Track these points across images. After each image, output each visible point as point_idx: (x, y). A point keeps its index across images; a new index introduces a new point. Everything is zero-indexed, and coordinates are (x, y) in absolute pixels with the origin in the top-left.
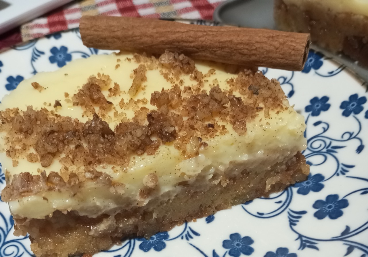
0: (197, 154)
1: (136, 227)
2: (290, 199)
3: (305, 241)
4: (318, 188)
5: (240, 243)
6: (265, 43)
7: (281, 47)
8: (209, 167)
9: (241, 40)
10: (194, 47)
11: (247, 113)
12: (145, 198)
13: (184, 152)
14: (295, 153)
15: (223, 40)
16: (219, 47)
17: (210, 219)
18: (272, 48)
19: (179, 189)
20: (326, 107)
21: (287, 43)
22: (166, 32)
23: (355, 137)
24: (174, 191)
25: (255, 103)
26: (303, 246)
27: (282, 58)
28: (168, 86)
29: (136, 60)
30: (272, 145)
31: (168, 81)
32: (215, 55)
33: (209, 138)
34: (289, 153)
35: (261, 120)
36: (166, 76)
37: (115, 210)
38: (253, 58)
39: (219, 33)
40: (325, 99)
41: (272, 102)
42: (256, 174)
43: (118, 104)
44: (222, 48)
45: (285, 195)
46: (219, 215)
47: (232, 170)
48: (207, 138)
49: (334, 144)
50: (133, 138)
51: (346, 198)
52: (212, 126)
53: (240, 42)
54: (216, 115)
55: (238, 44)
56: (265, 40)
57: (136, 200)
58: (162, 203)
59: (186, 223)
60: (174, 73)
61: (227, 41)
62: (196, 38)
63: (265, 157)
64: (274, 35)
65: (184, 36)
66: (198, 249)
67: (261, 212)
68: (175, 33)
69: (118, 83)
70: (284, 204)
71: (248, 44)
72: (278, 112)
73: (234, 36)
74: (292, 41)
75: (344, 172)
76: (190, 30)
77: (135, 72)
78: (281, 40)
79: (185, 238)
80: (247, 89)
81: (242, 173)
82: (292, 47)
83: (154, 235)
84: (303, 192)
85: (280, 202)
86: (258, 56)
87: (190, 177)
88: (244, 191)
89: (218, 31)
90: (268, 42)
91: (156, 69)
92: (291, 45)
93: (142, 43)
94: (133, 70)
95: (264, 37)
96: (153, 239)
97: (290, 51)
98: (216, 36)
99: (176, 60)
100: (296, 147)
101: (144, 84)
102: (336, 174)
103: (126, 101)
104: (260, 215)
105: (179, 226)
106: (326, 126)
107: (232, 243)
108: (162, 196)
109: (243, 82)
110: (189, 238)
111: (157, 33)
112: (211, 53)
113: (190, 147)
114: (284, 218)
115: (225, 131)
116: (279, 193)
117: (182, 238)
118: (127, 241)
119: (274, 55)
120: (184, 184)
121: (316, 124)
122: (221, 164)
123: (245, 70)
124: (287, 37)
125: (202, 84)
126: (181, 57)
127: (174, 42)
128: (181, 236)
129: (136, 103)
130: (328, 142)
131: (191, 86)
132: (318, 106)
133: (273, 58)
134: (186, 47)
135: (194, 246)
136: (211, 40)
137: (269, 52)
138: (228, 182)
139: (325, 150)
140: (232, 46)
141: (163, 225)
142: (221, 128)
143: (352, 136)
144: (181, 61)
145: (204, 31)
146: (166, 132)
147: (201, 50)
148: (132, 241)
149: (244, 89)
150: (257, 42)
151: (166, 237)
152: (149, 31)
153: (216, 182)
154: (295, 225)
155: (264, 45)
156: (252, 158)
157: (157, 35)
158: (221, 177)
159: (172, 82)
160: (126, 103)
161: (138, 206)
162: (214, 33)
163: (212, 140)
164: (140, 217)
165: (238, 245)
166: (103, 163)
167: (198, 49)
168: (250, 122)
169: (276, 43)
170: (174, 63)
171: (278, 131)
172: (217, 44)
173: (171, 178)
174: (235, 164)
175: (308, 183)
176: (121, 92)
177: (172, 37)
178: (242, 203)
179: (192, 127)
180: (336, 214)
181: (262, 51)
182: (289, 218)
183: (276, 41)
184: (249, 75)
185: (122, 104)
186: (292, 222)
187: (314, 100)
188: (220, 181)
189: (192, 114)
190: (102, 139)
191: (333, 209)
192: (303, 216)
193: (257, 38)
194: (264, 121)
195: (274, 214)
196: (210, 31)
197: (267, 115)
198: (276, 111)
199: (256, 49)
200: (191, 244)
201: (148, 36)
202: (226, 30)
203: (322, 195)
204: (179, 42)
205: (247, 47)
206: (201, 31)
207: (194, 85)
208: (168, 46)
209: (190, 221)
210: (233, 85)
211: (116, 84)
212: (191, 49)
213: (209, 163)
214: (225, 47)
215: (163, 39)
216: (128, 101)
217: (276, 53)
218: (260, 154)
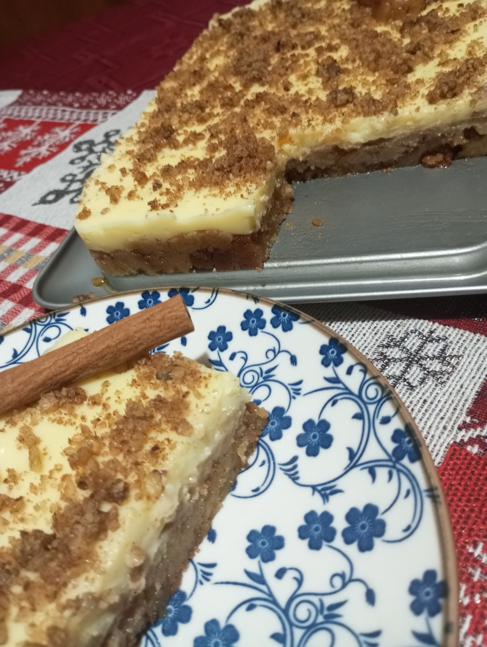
0: (163, 488)
1: (146, 616)
2: (270, 453)
3: (323, 489)
4: (287, 423)
5: (264, 540)
6: (144, 328)
7: (163, 323)
8: (181, 489)
9: (118, 339)
10: (70, 374)
11: (179, 409)
12: (139, 579)
13: (149, 498)
14: (245, 407)
15: (99, 350)
16: (99, 359)
17: (212, 537)
18: (154, 329)
19: (165, 536)
20: (229, 336)
21: (166, 317)
22: (30, 377)
23: (279, 352)
24: (162, 544)
25: (178, 392)
26: (325, 498)
27: (170, 332)
28: (72, 432)
29: (10, 425)
30: (223, 419)
31: (65, 425)
32: (99, 367)
33: (162, 462)
34: (240, 412)
35: (197, 406)
36: (60, 421)
37: (115, 621)
38: (141, 348)
39: (89, 345)
40: (222, 329)
41: (192, 379)
42: (225, 455)
43: (29, 492)
44: (102, 358)
45: (262, 451)
46: (217, 524)
47: (203, 472)
48: (160, 464)
49: (265, 368)
50: (87, 528)
51: (323, 417)
52: (156, 448)
53: (118, 341)
54: (148, 430)
55: (117, 345)
56: (143, 325)
57: (130, 591)
58: (157, 567)
59: (191, 560)
60: (66, 412)
61: (103, 349)
62: (68, 365)
63: (224, 435)
64: (148, 316)
65: (53, 370)
66: (227, 583)
67: (254, 488)
68: (41, 373)
69: (11, 468)
70: (269, 462)
71: (127, 339)
72: (206, 386)
73: (108, 339)
74: (169, 312)
75: (297, 391)
76: (56, 361)
77: (21, 440)
78: (158, 317)
79: (204, 581)
80: (156, 380)
81: (213, 467)
82: (174, 317)
83: (168, 604)
84: (277, 436)
85: (263, 463)
86: (145, 343)
87: (170, 517)
88: (225, 480)
89: (87, 345)
90: (147, 326)
91: (41, 421)
92: (172, 316)
93: (8, 404)
94: (15, 439)
95: (139, 323)
96: (170, 611)
97: (174, 321)
98: (89, 350)
99: (59, 398)
100: (242, 402)
101: (41, 447)
102: (292, 398)
103: (37, 482)
104: (257, 492)
105: (185, 571)
106: (244, 355)
107: (256, 547)
108: (155, 559)
109: (146, 375)
110: (209, 577)
111: (20, 385)
112: (93, 368)
113: (151, 487)
114: (281, 478)
115: (172, 443)
116: (255, 453)
117: (201, 583)
118: (144, 639)
119: (161, 334)
120: (167, 527)
121: (232, 357)
122: (190, 476)
123: (139, 362)
124: (162, 310)
125: (107, 406)
126: (64, 391)
127: (45, 382)
128: (198, 582)
129: (50, 477)
130: (257, 369)
131: (97, 417)
132: (219, 339)
133: (162, 337)
134: (62, 378)
135: (222, 583)
136: (87, 357)
137: (153, 334)
138: (207, 487)
139: (261, 379)
140: (112, 350)
141: (171, 586)
142: (166, 442)
143: (276, 352)
144: (67, 396)
145: (73, 353)
146: (118, 493)
147: (80, 372)
148: (149, 633)
149: (153, 381)
150: (136, 332)
151: (183, 596)
152: (9, 388)
153: (196, 497)
154: (298, 478)
155: (145, 331)
156: (213, 446)
157: (21, 387)
158: (198, 489)
159: (71, 425)
160: (38, 486)
161: (137, 594)
162: (85, 348)
163: (167, 462)
164: (145, 602)
165: (263, 544)
166: (69, 582)
167: (76, 373)
168: (188, 415)
169: (155, 322)
170: (59, 402)
171: (220, 405)
172: (96, 357)
173: (152, 533)
174: (202, 466)
175: (273, 424)
176: (21, 475)
177: (40, 378)
178: (229, 492)
179: (137, 464)
180: (327, 442)
181: (145, 337)
182: (286, 474)
183: (154, 320)
184: (146, 364)
185: (33, 489)
186: (293, 477)
187: (212, 336)
188: (199, 493)
189: (126, 448)
190: (47, 555)
191: (319, 437)
192: (297, 463)
193: (133, 328)
194: (201, 403)
195: (269, 480)
196: (78, 349)
197: (199, 396)
198: (203, 385)
199: (139, 339)
200: (217, 583)
201: (10, 394)
202: (95, 339)
203: (296, 429)
204: (51, 379)
205: (128, 342)
206: (69, 355)
207: (99, 413)
208: (40, 390)
209: (194, 555)
210: (139, 385)
211: (9, 471)
212: (68, 377)
213: (179, 486)
214: (105, 355)
215: (30, 387)
216: (39, 482)
217: (162, 331)
218: (218, 436)
